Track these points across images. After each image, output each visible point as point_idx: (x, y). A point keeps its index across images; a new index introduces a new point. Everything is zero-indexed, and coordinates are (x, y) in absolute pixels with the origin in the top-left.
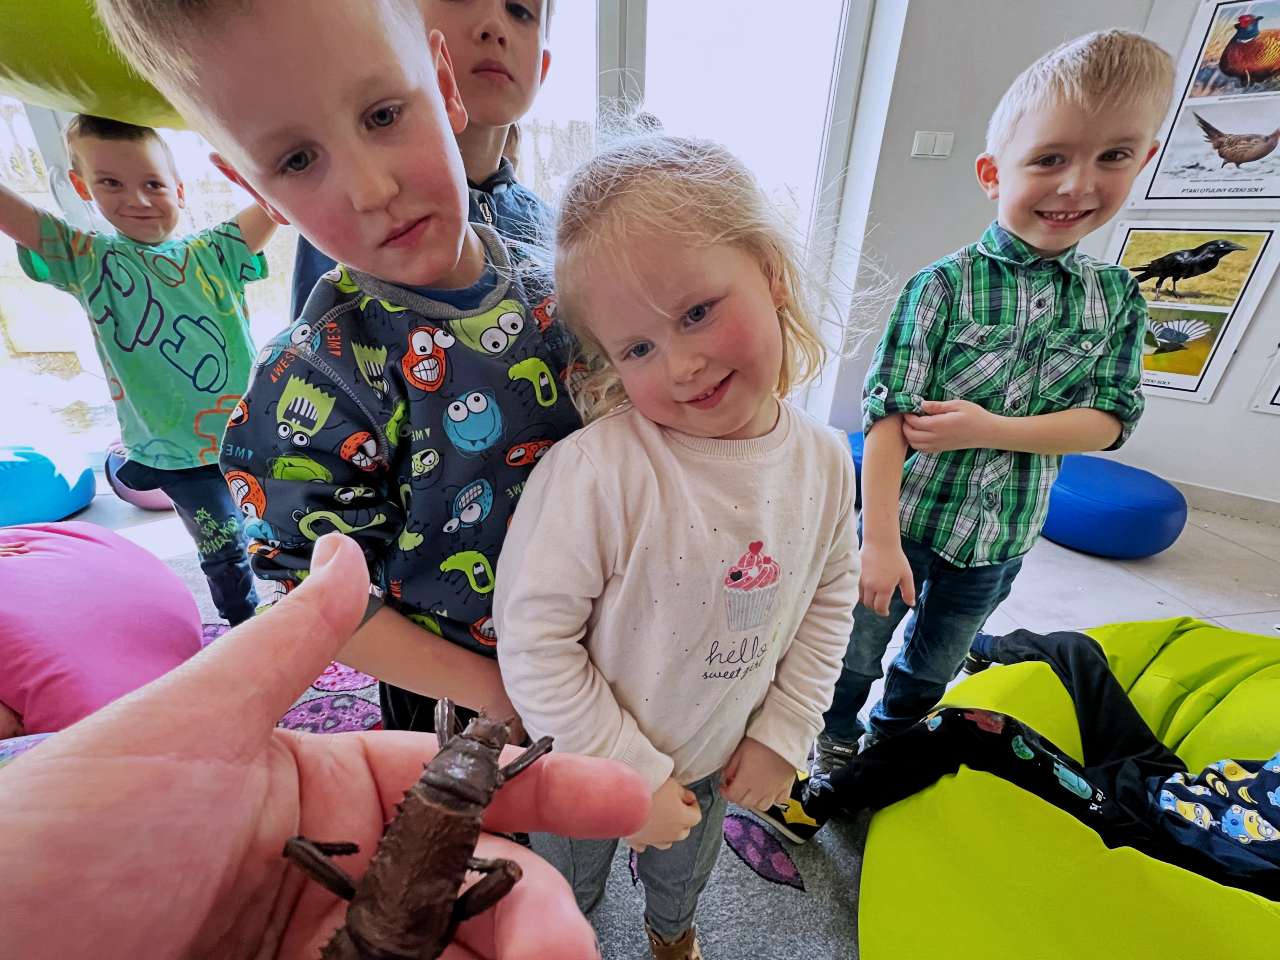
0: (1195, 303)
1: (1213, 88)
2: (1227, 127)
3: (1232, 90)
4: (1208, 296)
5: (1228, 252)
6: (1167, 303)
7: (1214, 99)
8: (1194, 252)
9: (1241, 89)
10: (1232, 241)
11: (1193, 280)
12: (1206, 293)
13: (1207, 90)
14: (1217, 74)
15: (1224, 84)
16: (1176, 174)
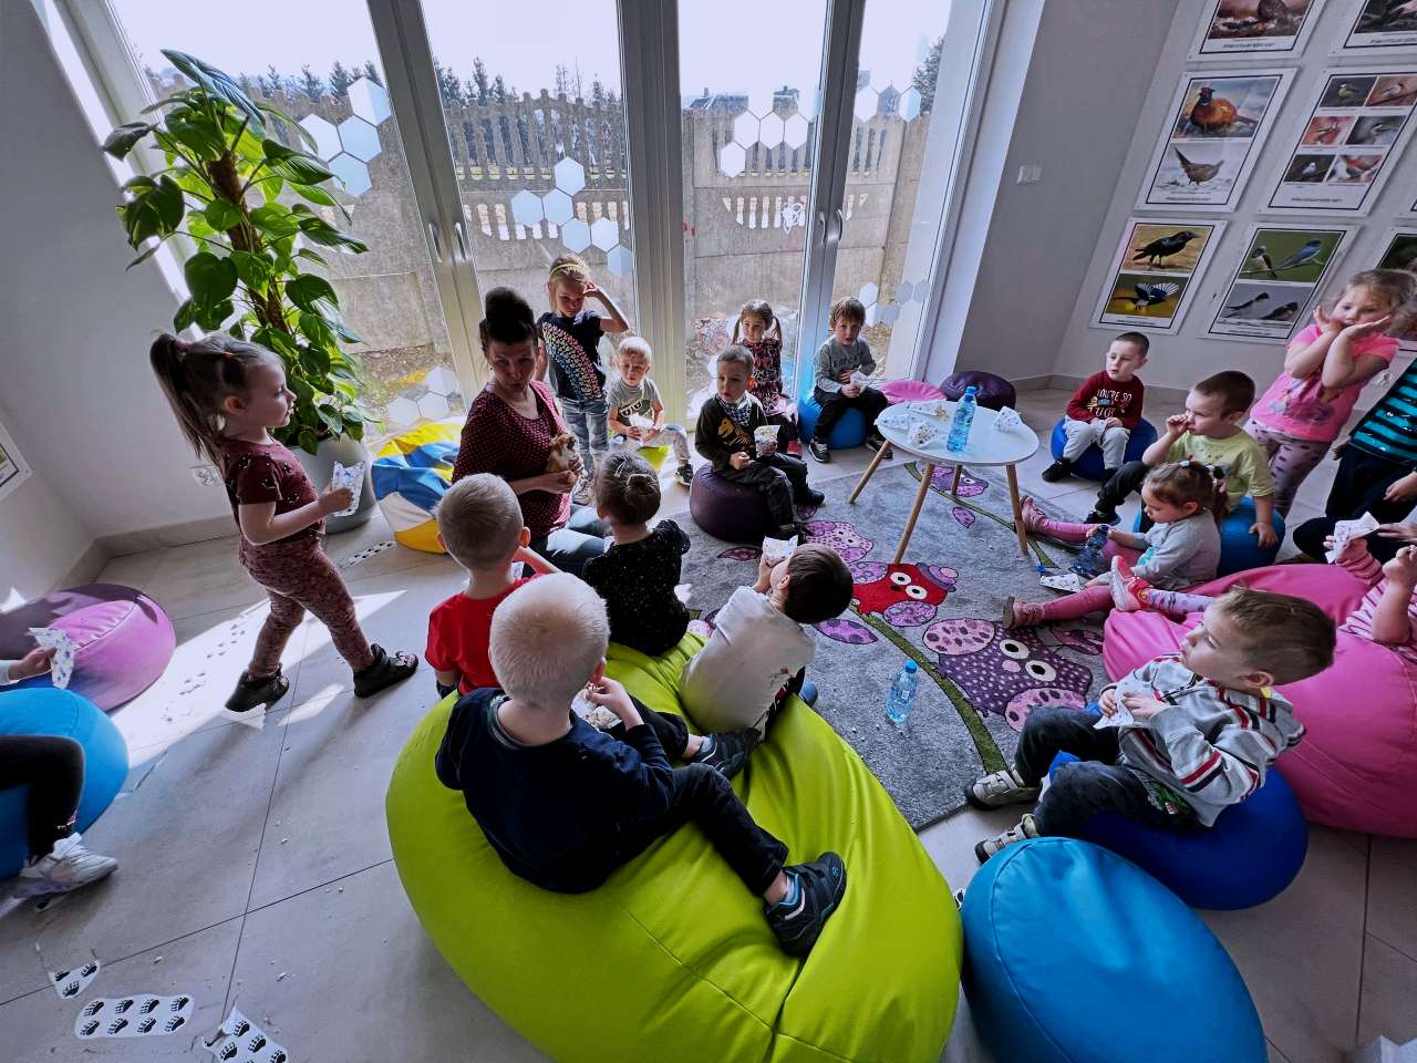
0: (1171, 271)
1: (1187, 133)
2: (1193, 159)
3: (1196, 136)
4: (1179, 267)
5: (1191, 238)
6: (1157, 273)
7: (1186, 140)
8: (1173, 239)
11: (1171, 256)
12: (1178, 265)
13: (1183, 134)
14: (1189, 124)
16: (1163, 187)
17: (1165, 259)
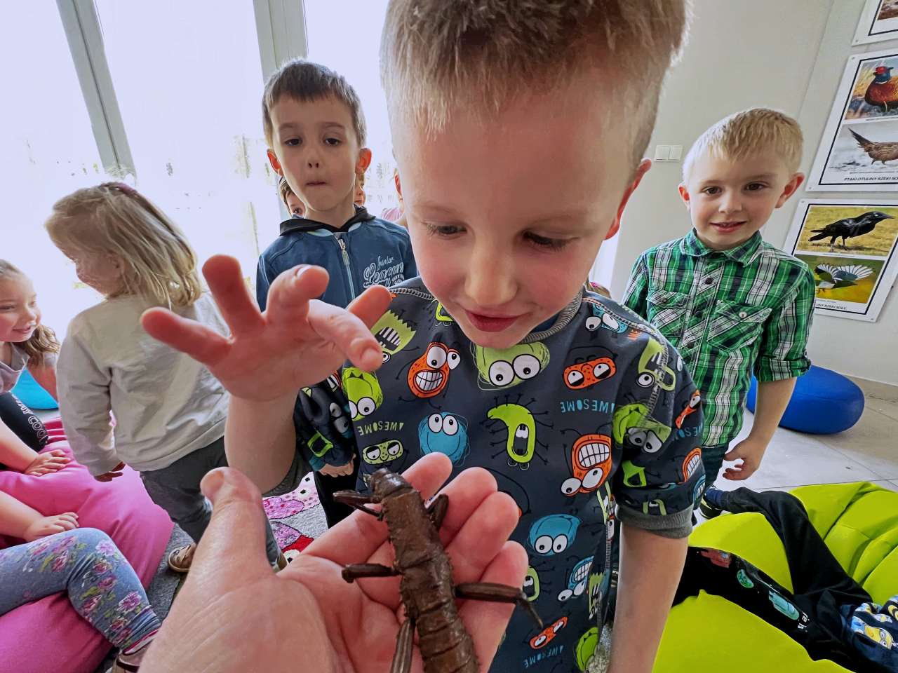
0: (859, 254)
1: (862, 113)
3: (875, 115)
4: (870, 249)
5: (881, 219)
6: (839, 254)
7: (863, 120)
8: (857, 220)
9: (881, 114)
10: (884, 212)
12: (868, 247)
13: (858, 114)
15: (869, 110)
16: (839, 168)
17: (850, 241)
